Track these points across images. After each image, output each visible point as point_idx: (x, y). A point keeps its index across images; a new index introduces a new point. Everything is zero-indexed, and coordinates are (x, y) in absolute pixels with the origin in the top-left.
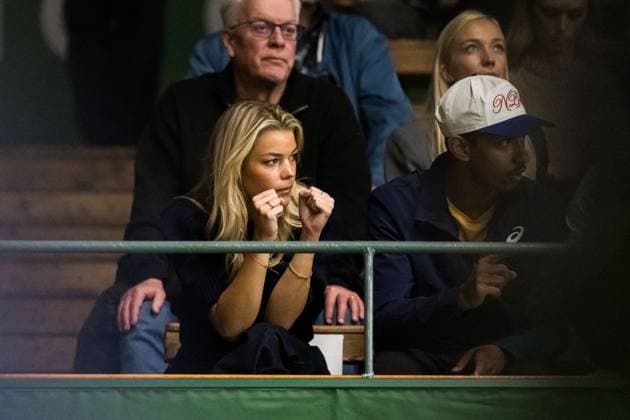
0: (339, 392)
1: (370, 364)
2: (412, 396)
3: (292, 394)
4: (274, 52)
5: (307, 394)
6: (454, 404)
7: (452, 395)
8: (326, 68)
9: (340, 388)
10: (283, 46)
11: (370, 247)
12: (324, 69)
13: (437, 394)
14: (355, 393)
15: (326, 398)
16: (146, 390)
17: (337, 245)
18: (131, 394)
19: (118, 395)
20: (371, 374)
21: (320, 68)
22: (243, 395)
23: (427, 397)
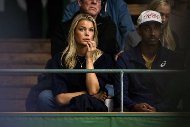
0: (112, 117)
1: (122, 108)
2: (136, 119)
3: (97, 118)
4: (93, 6)
5: (102, 118)
6: (149, 121)
7: (148, 118)
8: (108, 14)
9: (113, 116)
10: (96, 4)
11: (122, 71)
12: (107, 14)
13: (144, 118)
14: (117, 118)
15: (108, 119)
16: (50, 117)
17: (111, 71)
18: (46, 118)
19: (41, 119)
20: (122, 112)
21: (106, 14)
22: (81, 118)
23: (140, 119)
